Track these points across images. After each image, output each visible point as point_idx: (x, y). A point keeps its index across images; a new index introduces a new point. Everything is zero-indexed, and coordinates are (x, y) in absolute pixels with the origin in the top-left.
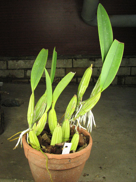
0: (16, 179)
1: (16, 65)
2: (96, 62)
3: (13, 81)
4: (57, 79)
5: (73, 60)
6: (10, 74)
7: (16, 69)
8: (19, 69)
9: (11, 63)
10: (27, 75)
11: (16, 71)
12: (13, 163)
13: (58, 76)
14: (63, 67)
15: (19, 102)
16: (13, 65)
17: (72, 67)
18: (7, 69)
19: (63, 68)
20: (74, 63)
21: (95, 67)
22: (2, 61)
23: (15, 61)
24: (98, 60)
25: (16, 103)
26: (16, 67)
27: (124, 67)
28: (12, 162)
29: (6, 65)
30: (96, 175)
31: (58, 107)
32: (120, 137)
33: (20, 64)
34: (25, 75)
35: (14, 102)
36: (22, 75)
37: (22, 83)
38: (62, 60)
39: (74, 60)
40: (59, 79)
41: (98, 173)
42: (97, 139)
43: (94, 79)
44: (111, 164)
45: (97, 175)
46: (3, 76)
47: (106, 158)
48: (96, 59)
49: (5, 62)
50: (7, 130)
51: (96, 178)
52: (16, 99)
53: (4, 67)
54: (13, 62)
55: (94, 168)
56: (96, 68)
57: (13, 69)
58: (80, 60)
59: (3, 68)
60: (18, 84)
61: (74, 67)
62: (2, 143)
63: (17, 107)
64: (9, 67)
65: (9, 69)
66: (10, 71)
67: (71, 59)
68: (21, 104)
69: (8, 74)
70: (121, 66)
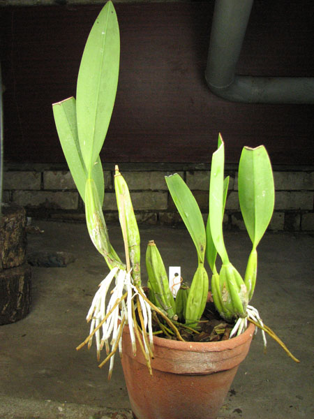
0: (49, 401)
1: (62, 181)
3: (52, 216)
4: (151, 214)
5: (185, 174)
6: (47, 199)
7: (61, 190)
8: (67, 190)
9: (50, 175)
11: (61, 194)
12: (44, 374)
13: (153, 208)
14: (163, 188)
15: (65, 259)
16: (54, 182)
18: (42, 190)
19: (164, 191)
20: (188, 181)
22: (30, 173)
23: (59, 173)
25: (57, 260)
26: (61, 185)
27: (299, 191)
28: (44, 371)
29: (40, 181)
33: (71, 179)
34: (79, 203)
35: (53, 259)
36: (73, 202)
37: (73, 221)
38: (162, 173)
39: (187, 173)
40: (153, 215)
41: (225, 402)
43: (233, 216)
44: (255, 386)
46: (33, 205)
47: (246, 373)
49: (37, 174)
52: (58, 253)
53: (35, 184)
54: (56, 174)
57: (54, 191)
59: (32, 186)
60: (65, 222)
62: (25, 335)
63: (61, 268)
64: (46, 186)
65: (46, 190)
66: (49, 195)
67: (182, 170)
68: (68, 263)
69: (44, 201)
70: (293, 189)
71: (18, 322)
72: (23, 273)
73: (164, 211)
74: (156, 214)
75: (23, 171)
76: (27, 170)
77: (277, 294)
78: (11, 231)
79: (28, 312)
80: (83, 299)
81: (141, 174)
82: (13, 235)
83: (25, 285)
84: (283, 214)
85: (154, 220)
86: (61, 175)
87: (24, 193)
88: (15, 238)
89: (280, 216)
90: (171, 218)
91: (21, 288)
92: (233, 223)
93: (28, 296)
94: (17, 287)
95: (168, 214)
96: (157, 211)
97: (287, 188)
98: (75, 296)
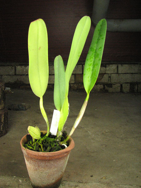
0: (15, 177)
1: (25, 70)
2: (107, 68)
3: (21, 87)
5: (83, 66)
6: (17, 79)
7: (24, 75)
8: (27, 75)
9: (19, 68)
11: (24, 77)
12: (13, 163)
15: (26, 106)
16: (21, 71)
17: (81, 73)
18: (15, 75)
19: (73, 74)
21: (106, 73)
22: (10, 67)
24: (109, 66)
25: (22, 107)
26: (24, 72)
27: (137, 73)
28: (13, 161)
29: (14, 71)
30: (102, 177)
32: (130, 141)
35: (21, 107)
41: (104, 175)
42: (106, 143)
44: (119, 167)
45: (104, 177)
46: (11, 82)
47: (114, 160)
48: (107, 65)
49: (13, 68)
50: (11, 131)
51: (102, 180)
52: (22, 104)
53: (12, 72)
54: (21, 67)
55: (100, 170)
56: (106, 75)
57: (21, 75)
59: (11, 73)
62: (5, 143)
63: (24, 111)
64: (17, 73)
65: (17, 75)
66: (18, 77)
67: (81, 64)
68: (27, 109)
71: (2, 137)
72: (3, 113)
75: (6, 66)
76: (8, 66)
77: (128, 122)
79: (6, 132)
80: (34, 125)
83: (5, 118)
84: (129, 85)
86: (24, 68)
87: (7, 76)
90: (76, 87)
91: (3, 120)
92: (106, 89)
93: (6, 124)
95: (75, 85)
96: (70, 84)
97: (131, 72)
98: (30, 124)
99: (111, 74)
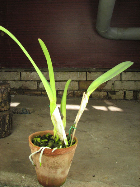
1: (30, 76)
3: (25, 93)
4: (70, 92)
5: (86, 73)
8: (32, 81)
9: (24, 74)
10: (40, 87)
11: (28, 82)
13: (71, 89)
14: (76, 79)
15: (30, 111)
16: (26, 77)
17: (85, 80)
18: (21, 80)
19: (77, 81)
20: (88, 76)
21: (110, 80)
22: (15, 73)
23: (28, 73)
26: (29, 78)
28: (17, 160)
29: (19, 76)
30: (104, 177)
31: (69, 117)
32: (133, 145)
33: (34, 75)
34: (37, 87)
35: (25, 111)
36: (35, 86)
37: (34, 95)
38: (76, 72)
39: (88, 73)
40: (72, 92)
42: (109, 146)
43: (109, 93)
44: (121, 168)
45: (106, 177)
46: (16, 87)
47: (116, 162)
49: (18, 73)
50: (15, 133)
51: (104, 180)
52: (27, 108)
53: (18, 78)
54: (26, 73)
55: (103, 171)
56: (110, 82)
57: (26, 81)
58: (94, 73)
59: (16, 79)
60: (31, 95)
61: (88, 80)
62: (8, 143)
63: (28, 115)
64: (22, 79)
65: (22, 81)
66: (23, 83)
67: (85, 71)
68: (31, 113)
69: (21, 85)
70: (137, 80)
71: (6, 138)
72: (8, 114)
73: (76, 90)
74: (73, 92)
75: (12, 72)
76: (14, 71)
77: (130, 127)
78: (3, 93)
79: (10, 133)
80: (37, 128)
81: (66, 73)
82: (4, 96)
83: (9, 119)
84: (132, 92)
85: (72, 95)
86: (29, 74)
87: (12, 82)
88: (5, 97)
89: (131, 93)
90: (80, 93)
91: (7, 121)
92: (109, 96)
93: (11, 125)
94: (5, 120)
95: (79, 92)
96: (74, 90)
97: (134, 80)
98: (34, 127)
99: (114, 81)
